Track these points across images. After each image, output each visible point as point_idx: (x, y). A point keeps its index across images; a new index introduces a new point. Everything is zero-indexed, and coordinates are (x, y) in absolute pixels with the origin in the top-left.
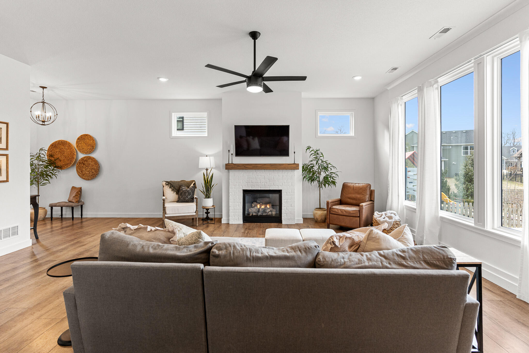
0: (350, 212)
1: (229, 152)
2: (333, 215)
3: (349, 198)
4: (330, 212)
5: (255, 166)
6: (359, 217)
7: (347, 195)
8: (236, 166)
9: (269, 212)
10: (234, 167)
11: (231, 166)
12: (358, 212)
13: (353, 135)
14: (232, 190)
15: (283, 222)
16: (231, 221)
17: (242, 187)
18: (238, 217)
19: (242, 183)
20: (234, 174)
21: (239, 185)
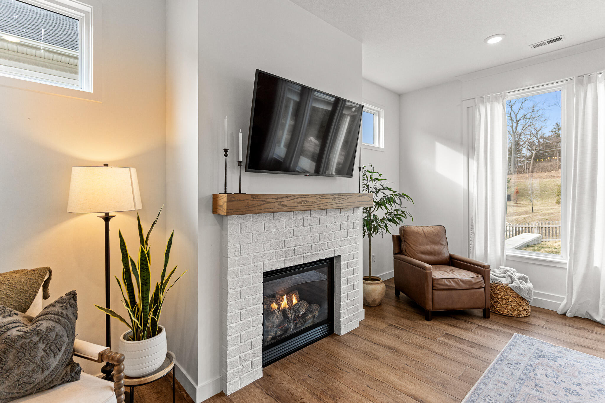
1: (226, 155)
2: (438, 292)
4: (433, 287)
5: (303, 201)
6: (484, 288)
7: (418, 248)
8: (258, 203)
9: (306, 314)
12: (482, 279)
13: (382, 146)
14: (236, 279)
15: (341, 331)
16: (233, 383)
17: (264, 264)
18: (251, 361)
19: (263, 253)
20: (240, 228)
21: (254, 262)
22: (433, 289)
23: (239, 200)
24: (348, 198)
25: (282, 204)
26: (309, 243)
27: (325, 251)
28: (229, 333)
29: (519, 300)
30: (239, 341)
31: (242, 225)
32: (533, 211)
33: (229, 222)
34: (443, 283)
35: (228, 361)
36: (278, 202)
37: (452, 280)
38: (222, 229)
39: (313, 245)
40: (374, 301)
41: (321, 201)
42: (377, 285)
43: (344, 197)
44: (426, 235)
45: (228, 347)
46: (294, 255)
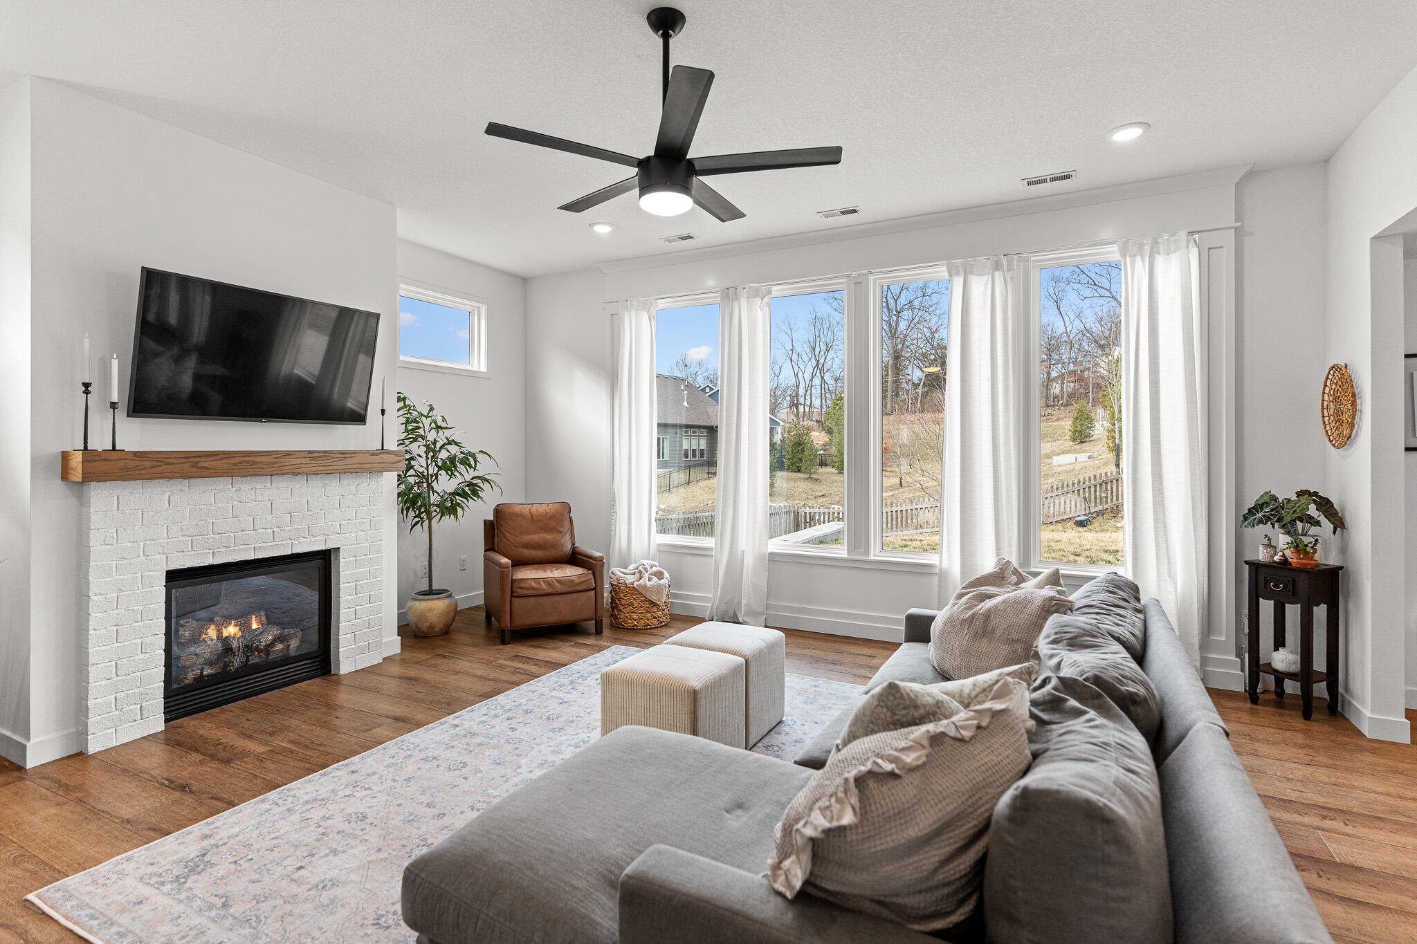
0: (572, 581)
1: (87, 392)
2: (521, 600)
3: (527, 546)
4: (512, 592)
5: (244, 462)
6: (594, 589)
7: (517, 539)
8: (148, 464)
9: (272, 644)
10: (136, 468)
11: (122, 464)
12: (591, 576)
13: (484, 369)
14: (108, 579)
15: (341, 667)
16: (100, 736)
17: (167, 558)
18: (139, 706)
19: (165, 541)
20: (116, 502)
21: (146, 554)
22: (512, 596)
23: (108, 460)
24: (346, 458)
25: (199, 465)
26: (268, 526)
27: (303, 540)
28: (92, 660)
29: (647, 604)
30: (114, 672)
31: (120, 497)
32: (901, 484)
33: (92, 493)
34: (528, 586)
35: (91, 703)
36: (189, 462)
37: (544, 581)
38: (82, 505)
39: (277, 530)
40: (431, 627)
41: (285, 462)
42: (436, 601)
43: (338, 455)
44: (534, 517)
45: (91, 681)
46: (233, 545)
